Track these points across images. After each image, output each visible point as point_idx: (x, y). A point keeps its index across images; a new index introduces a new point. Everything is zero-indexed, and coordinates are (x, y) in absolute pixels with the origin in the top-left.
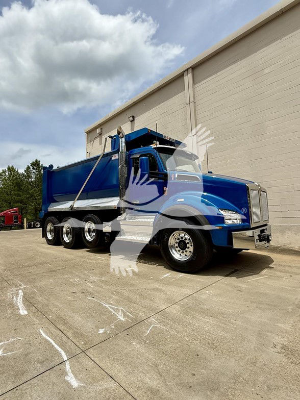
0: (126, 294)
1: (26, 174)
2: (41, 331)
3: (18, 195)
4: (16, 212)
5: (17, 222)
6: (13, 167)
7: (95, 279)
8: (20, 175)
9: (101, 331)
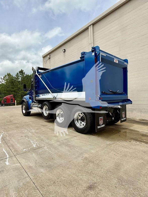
0: (42, 137)
1: (16, 77)
2: (3, 149)
3: (13, 88)
4: (12, 97)
5: (12, 102)
6: (10, 74)
7: (33, 131)
8: (13, 78)
9: (25, 150)
